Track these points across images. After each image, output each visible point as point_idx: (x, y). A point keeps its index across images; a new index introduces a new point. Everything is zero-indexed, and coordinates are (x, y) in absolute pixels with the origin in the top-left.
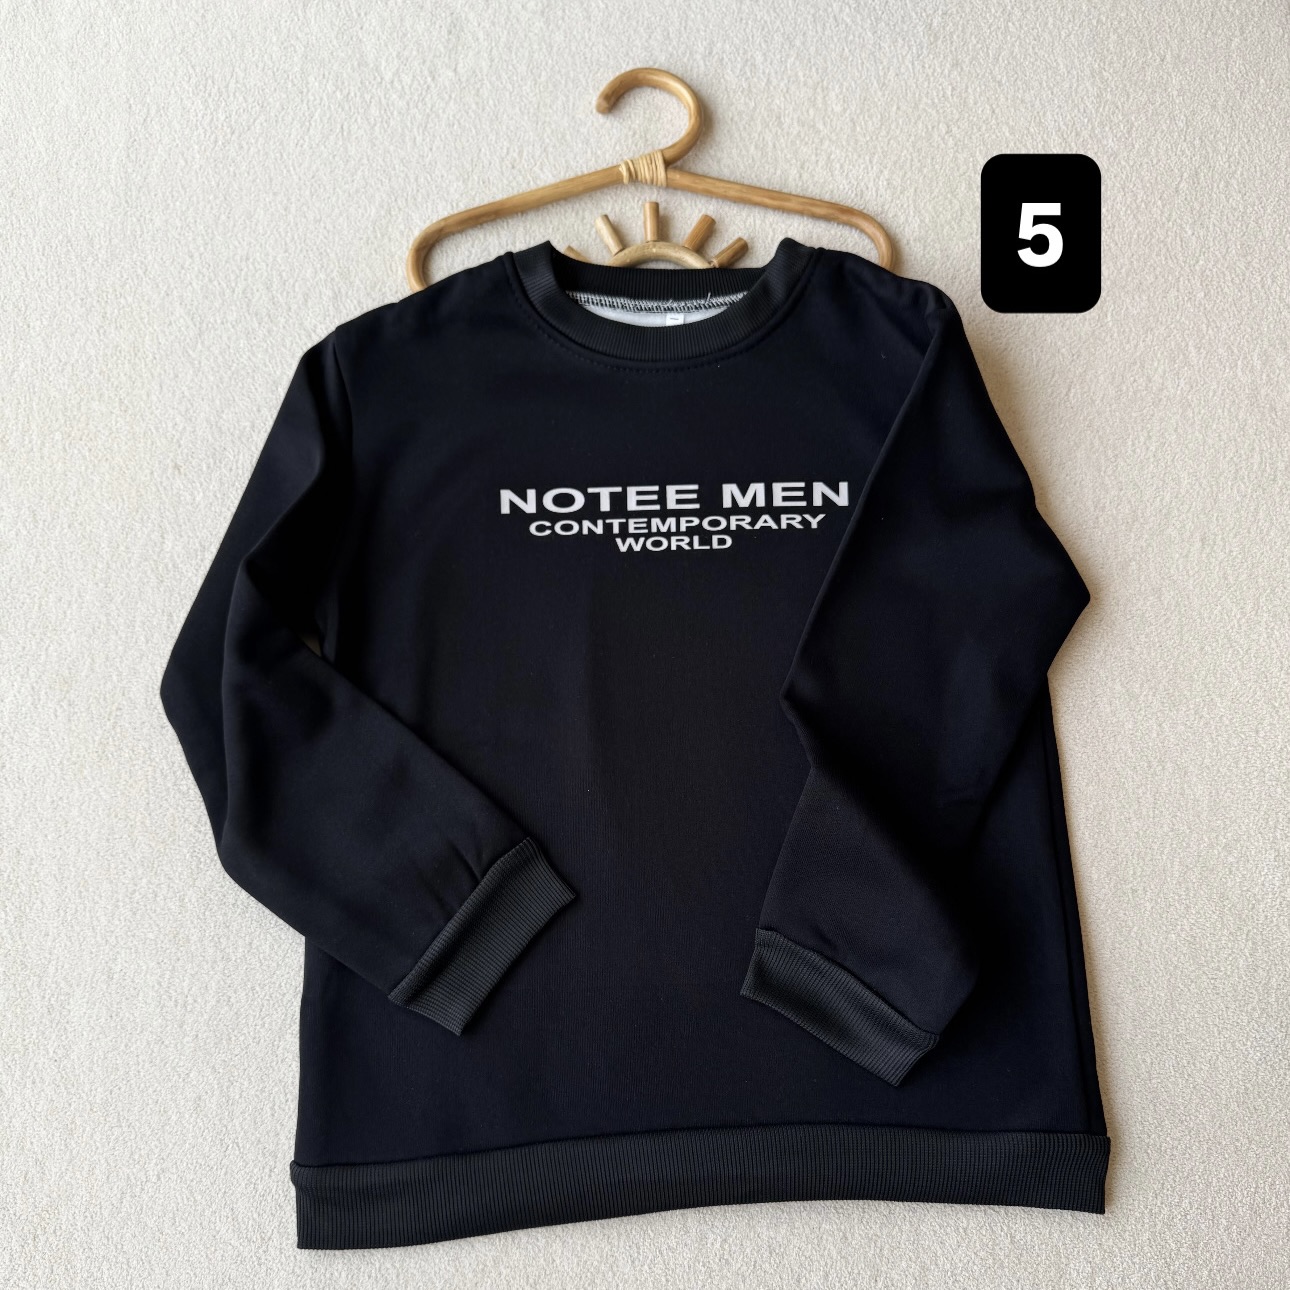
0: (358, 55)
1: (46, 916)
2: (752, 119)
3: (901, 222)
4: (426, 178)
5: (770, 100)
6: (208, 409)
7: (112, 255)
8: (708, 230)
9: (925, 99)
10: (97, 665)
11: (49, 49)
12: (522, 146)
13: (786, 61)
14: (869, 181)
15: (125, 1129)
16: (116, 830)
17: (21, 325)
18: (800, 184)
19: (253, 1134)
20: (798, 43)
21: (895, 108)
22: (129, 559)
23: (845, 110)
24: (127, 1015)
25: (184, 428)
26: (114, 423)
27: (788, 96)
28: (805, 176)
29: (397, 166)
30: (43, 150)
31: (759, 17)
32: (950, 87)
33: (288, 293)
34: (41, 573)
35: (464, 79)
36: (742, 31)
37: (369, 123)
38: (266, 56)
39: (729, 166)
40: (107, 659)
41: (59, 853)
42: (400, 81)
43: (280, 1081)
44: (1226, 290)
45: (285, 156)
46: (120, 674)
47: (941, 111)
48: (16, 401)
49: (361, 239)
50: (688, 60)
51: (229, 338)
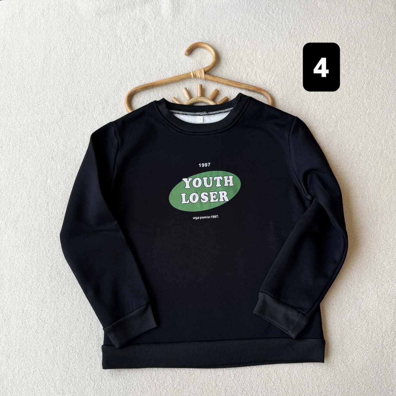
0: (115, 34)
1: (5, 292)
2: (233, 59)
3: (276, 93)
4: (133, 73)
5: (239, 53)
6: (63, 141)
7: (37, 92)
8: (217, 93)
9: (287, 55)
10: (25, 217)
11: (22, 28)
12: (162, 64)
13: (245, 42)
14: (268, 80)
15: (25, 358)
16: (28, 267)
17: (9, 112)
18: (246, 80)
19: (62, 361)
20: (249, 36)
21: (277, 58)
22: (37, 185)
23: (262, 57)
24: (27, 323)
25: (56, 146)
26: (34, 143)
27: (244, 52)
28: (248, 77)
29: (124, 69)
30: (19, 59)
31: (237, 27)
32: (295, 52)
33: (89, 106)
34: (10, 188)
35: (146, 43)
36: (232, 31)
37: (117, 55)
38: (87, 33)
39: (225, 74)
40: (28, 215)
41: (10, 273)
42: (127, 43)
43: (71, 346)
44: (376, 119)
45: (91, 64)
46: (32, 220)
47: (291, 59)
48: (6, 135)
49: (112, 91)
50: (215, 39)
51: (70, 119)
